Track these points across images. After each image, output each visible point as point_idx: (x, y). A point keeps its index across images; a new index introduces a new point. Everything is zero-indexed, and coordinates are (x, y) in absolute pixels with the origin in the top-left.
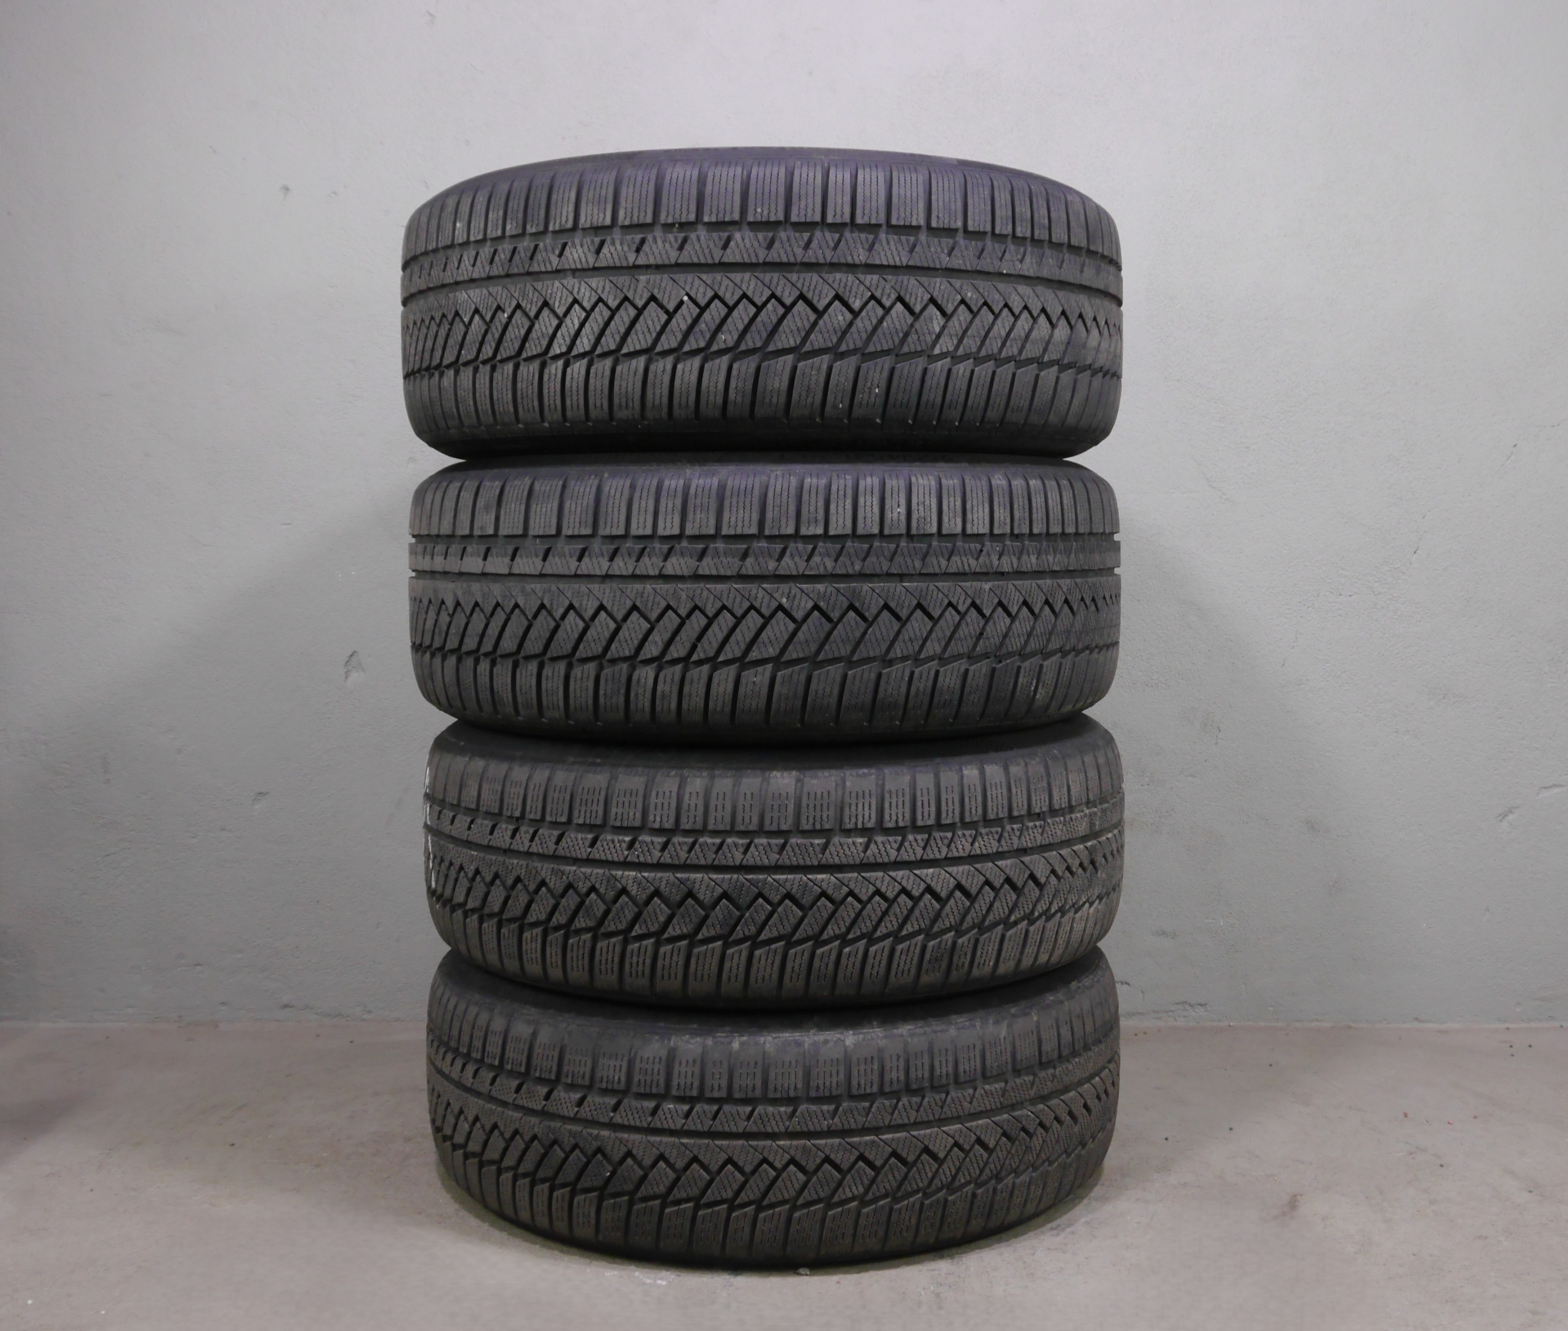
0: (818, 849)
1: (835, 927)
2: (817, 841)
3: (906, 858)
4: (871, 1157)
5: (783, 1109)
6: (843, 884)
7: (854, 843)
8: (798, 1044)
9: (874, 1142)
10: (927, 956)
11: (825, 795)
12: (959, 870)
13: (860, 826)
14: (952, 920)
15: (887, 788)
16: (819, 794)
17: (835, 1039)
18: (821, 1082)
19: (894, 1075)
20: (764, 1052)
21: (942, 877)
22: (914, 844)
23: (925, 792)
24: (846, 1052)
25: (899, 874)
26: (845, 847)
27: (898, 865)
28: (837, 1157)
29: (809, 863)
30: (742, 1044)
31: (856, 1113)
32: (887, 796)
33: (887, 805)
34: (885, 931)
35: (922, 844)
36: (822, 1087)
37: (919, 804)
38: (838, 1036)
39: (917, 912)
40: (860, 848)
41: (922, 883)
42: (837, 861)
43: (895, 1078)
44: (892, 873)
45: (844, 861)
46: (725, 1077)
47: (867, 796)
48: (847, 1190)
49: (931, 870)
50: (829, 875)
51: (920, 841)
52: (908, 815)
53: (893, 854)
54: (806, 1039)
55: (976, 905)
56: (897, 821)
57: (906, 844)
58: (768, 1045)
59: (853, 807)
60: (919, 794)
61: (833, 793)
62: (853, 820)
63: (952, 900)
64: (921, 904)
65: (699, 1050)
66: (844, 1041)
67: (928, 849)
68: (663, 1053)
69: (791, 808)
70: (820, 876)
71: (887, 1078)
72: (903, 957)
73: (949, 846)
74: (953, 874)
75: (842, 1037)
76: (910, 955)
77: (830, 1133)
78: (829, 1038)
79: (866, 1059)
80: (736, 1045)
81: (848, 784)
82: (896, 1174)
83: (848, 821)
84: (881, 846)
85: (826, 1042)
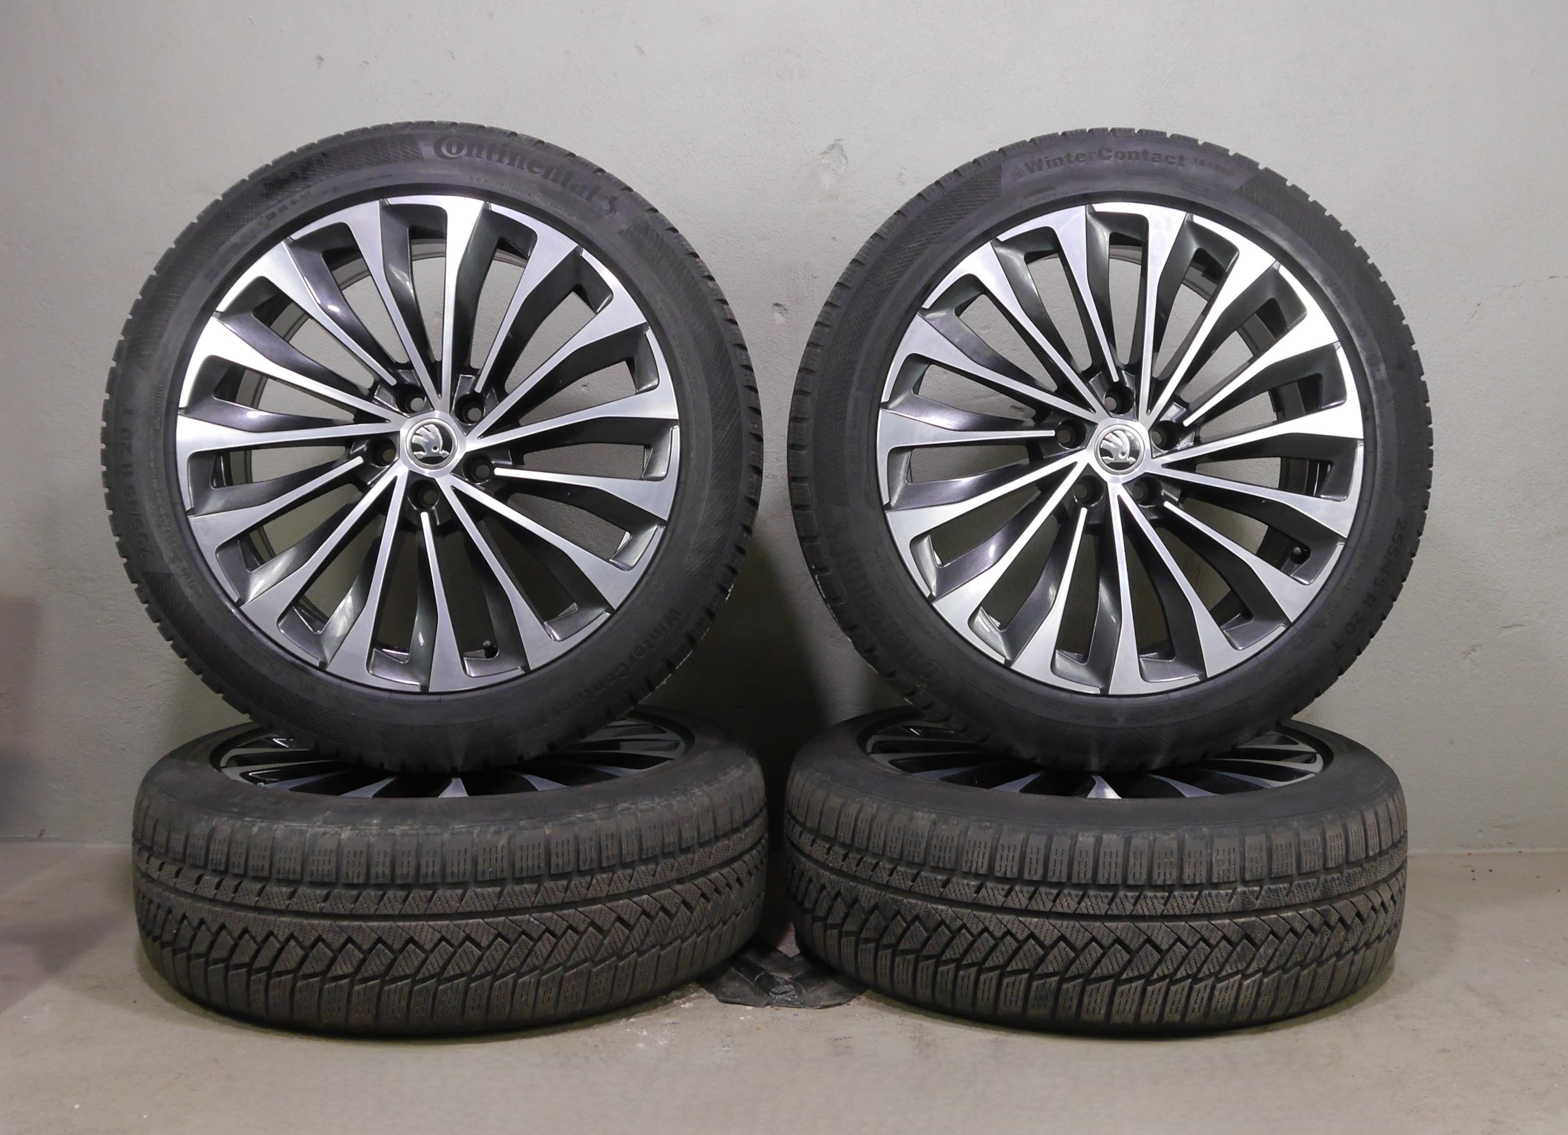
0: (940, 884)
1: (952, 952)
2: (939, 877)
3: (1011, 905)
4: (359, 941)
5: (284, 889)
6: (958, 917)
7: (968, 885)
8: (302, 833)
9: (360, 927)
10: (1032, 994)
11: (950, 840)
12: (1065, 925)
13: (973, 871)
14: (1055, 965)
15: (1001, 842)
16: (945, 838)
17: (333, 832)
18: (314, 868)
19: (380, 870)
20: (274, 838)
21: (1045, 928)
22: (1020, 895)
23: (1035, 851)
24: (339, 844)
25: (1006, 918)
26: (961, 886)
27: (1004, 909)
28: (328, 937)
29: (933, 894)
30: (260, 829)
31: (344, 900)
32: (1000, 849)
33: (998, 857)
34: (991, 964)
35: (1028, 896)
36: (315, 872)
37: (1027, 860)
38: (337, 829)
39: (1021, 953)
40: (973, 890)
41: (1026, 929)
42: (953, 896)
43: (380, 872)
44: (999, 916)
45: (959, 898)
46: (244, 856)
47: (983, 846)
48: (338, 968)
49: (1035, 920)
50: (948, 907)
51: (1025, 893)
52: (1015, 869)
53: (1001, 899)
54: (310, 830)
55: (1081, 958)
56: (1005, 872)
57: (1012, 893)
58: (278, 832)
59: (970, 854)
60: (1028, 852)
61: (956, 839)
62: (969, 864)
63: (1056, 949)
64: (1025, 947)
65: (229, 831)
66: (340, 834)
67: (1033, 901)
68: (207, 831)
69: (923, 845)
70: (940, 907)
71: (373, 871)
72: (1010, 990)
73: (1054, 901)
74: (1057, 927)
75: (340, 831)
76: (1016, 987)
77: (322, 915)
78: (328, 831)
79: (355, 852)
80: (255, 829)
81: (969, 833)
82: (383, 959)
83: (964, 865)
84: (990, 891)
85: (325, 833)
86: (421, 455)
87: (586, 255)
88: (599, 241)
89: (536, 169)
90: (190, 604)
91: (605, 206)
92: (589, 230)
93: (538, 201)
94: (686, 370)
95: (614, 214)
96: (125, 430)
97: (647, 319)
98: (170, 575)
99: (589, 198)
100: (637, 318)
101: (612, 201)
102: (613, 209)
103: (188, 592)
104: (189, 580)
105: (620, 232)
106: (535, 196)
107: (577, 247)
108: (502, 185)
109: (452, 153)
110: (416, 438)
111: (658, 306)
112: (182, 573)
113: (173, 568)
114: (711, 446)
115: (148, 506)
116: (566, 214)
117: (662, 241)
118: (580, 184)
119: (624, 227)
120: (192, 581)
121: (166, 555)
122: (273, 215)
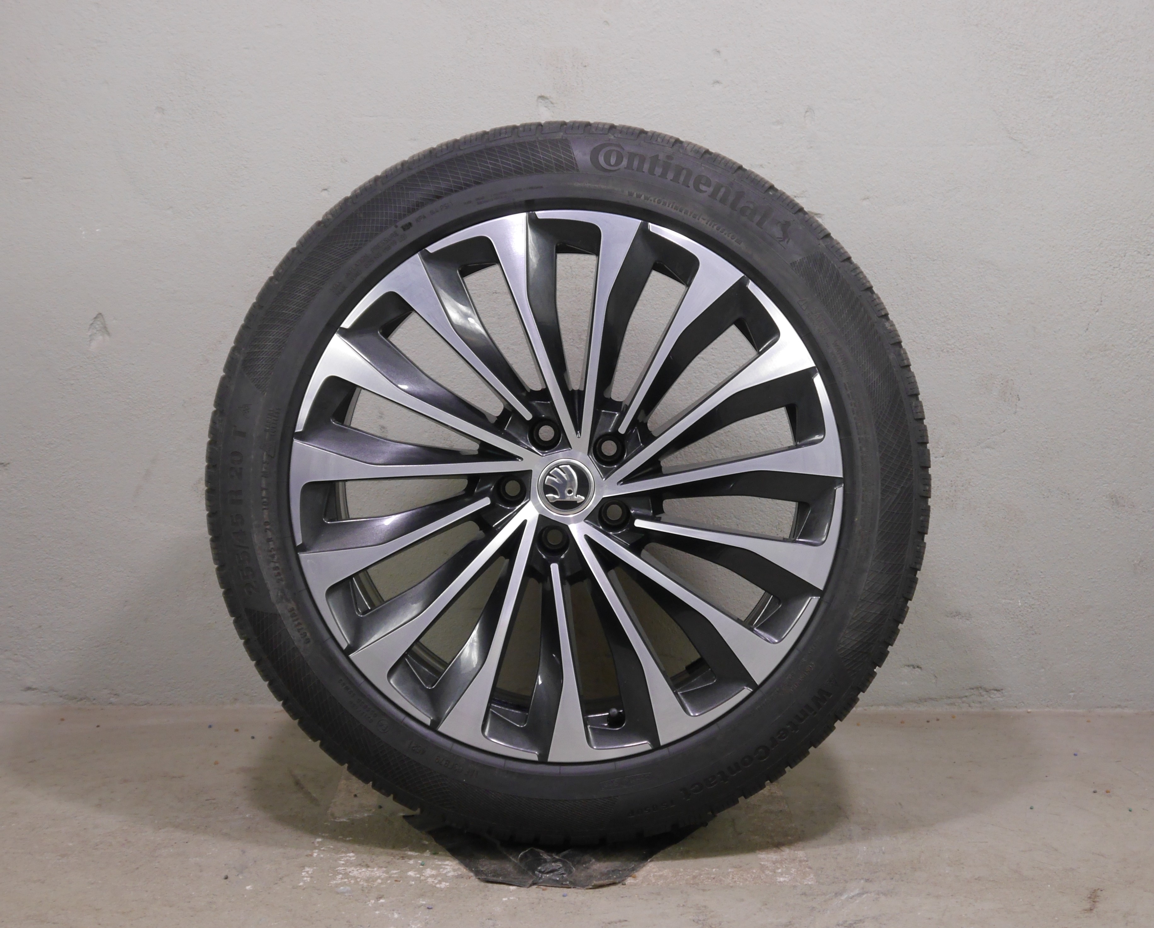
86: (554, 498)
87: (752, 286)
88: (770, 273)
89: (703, 188)
90: (295, 649)
91: (777, 231)
92: (757, 260)
93: (704, 224)
94: (856, 424)
95: (788, 242)
96: (236, 453)
97: (815, 364)
98: (276, 616)
99: (760, 224)
100: (806, 361)
101: (785, 226)
102: (786, 236)
103: (295, 635)
104: (296, 623)
105: (793, 264)
106: (701, 219)
107: (743, 277)
108: (665, 204)
109: (610, 165)
110: (549, 479)
111: (830, 351)
112: (289, 614)
113: (281, 608)
114: (879, 512)
115: (257, 539)
116: (733, 241)
117: (838, 275)
118: (751, 206)
119: (797, 258)
120: (299, 624)
121: (273, 595)
122: (409, 226)
